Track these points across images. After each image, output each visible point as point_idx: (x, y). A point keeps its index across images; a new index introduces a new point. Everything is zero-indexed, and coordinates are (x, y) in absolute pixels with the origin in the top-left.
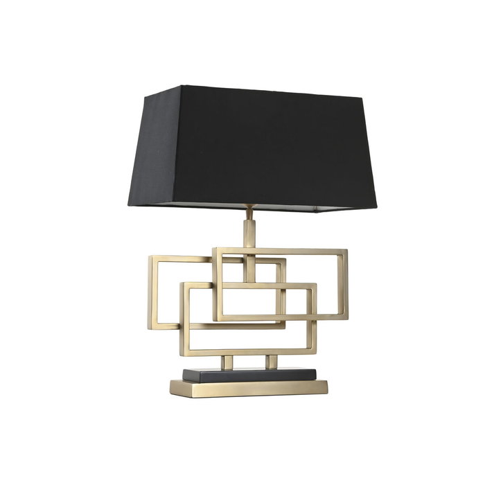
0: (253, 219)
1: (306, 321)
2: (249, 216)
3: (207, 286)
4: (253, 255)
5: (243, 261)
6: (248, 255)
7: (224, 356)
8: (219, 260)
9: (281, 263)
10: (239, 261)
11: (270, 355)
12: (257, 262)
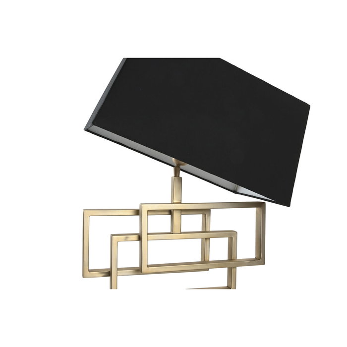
0: (180, 176)
1: (227, 268)
2: (177, 174)
3: (136, 238)
5: (170, 212)
9: (205, 213)
10: (167, 213)
12: (182, 213)
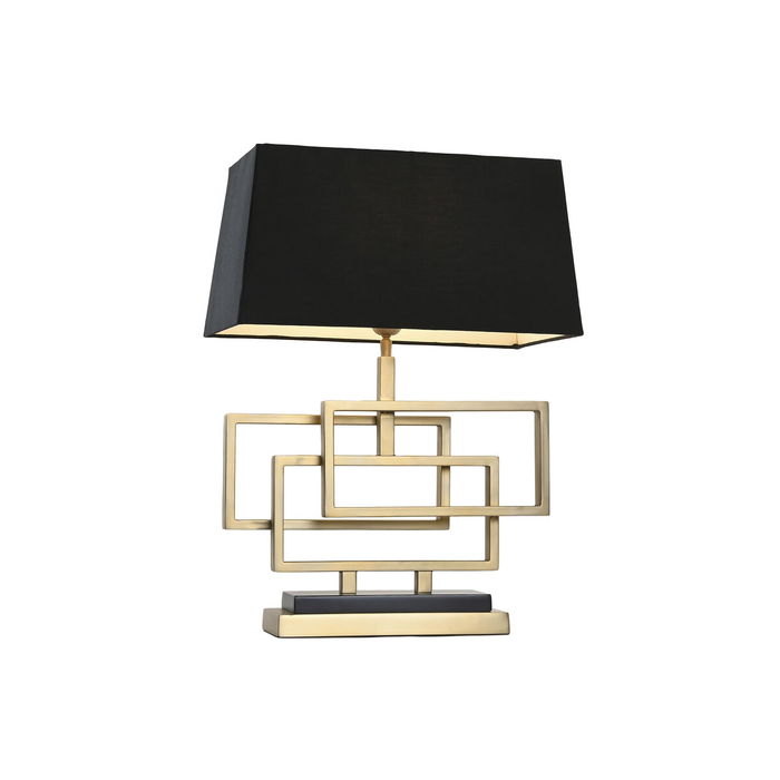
1: (483, 518)
2: (386, 351)
3: (315, 461)
4: (392, 413)
5: (376, 421)
6: (382, 412)
7: (341, 572)
8: (328, 420)
9: (442, 424)
10: (370, 422)
11: (421, 570)
12: (396, 422)
